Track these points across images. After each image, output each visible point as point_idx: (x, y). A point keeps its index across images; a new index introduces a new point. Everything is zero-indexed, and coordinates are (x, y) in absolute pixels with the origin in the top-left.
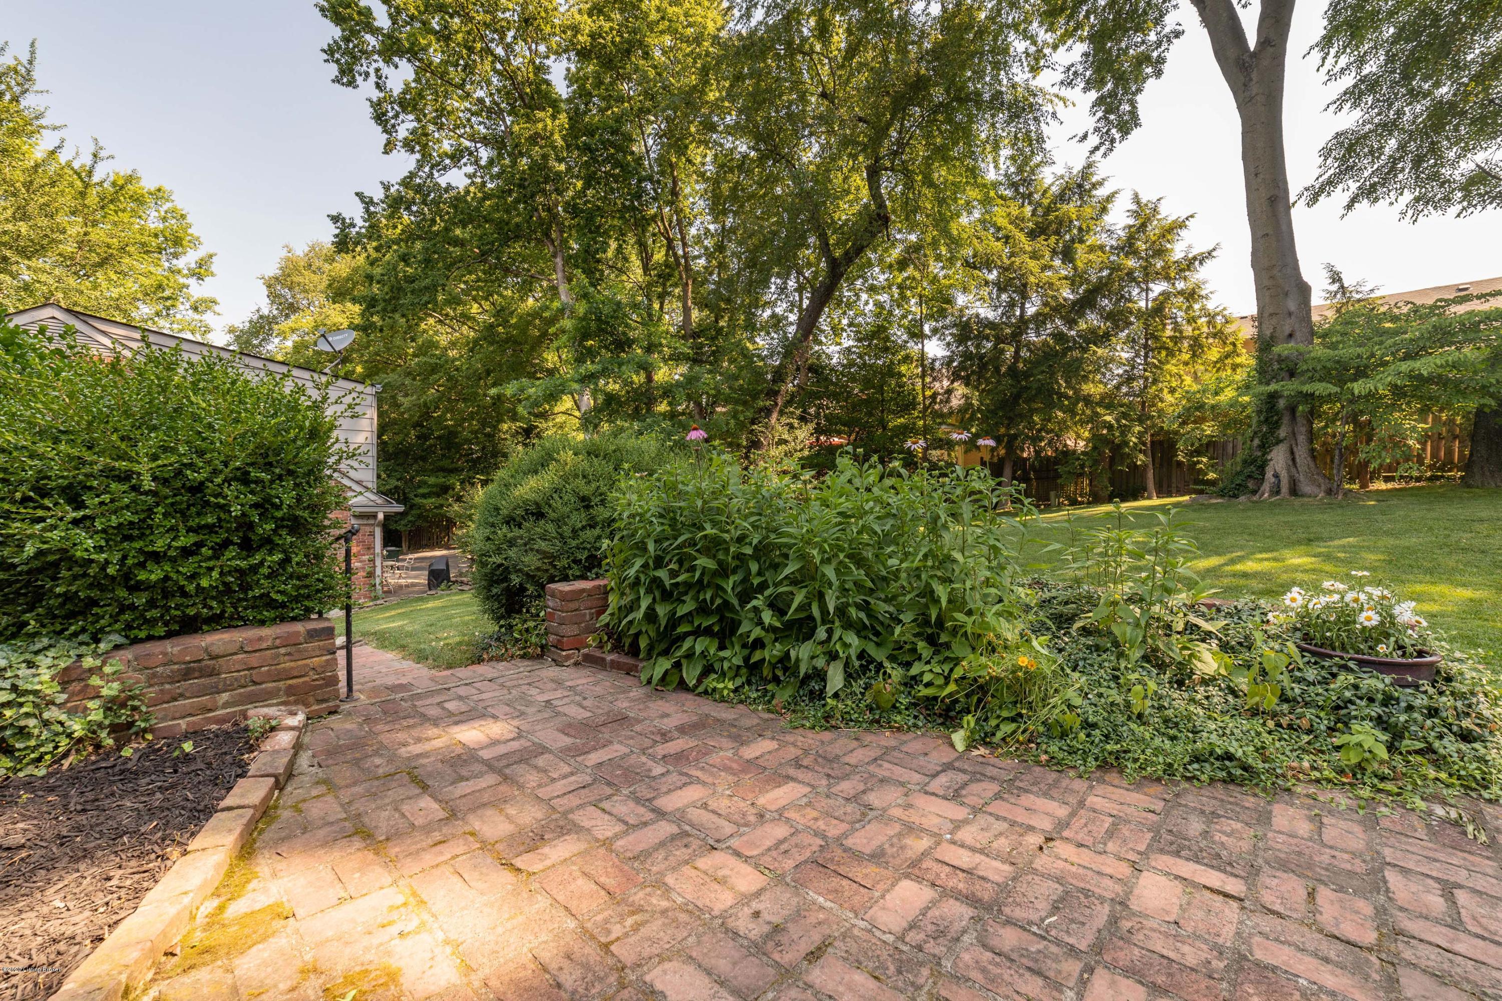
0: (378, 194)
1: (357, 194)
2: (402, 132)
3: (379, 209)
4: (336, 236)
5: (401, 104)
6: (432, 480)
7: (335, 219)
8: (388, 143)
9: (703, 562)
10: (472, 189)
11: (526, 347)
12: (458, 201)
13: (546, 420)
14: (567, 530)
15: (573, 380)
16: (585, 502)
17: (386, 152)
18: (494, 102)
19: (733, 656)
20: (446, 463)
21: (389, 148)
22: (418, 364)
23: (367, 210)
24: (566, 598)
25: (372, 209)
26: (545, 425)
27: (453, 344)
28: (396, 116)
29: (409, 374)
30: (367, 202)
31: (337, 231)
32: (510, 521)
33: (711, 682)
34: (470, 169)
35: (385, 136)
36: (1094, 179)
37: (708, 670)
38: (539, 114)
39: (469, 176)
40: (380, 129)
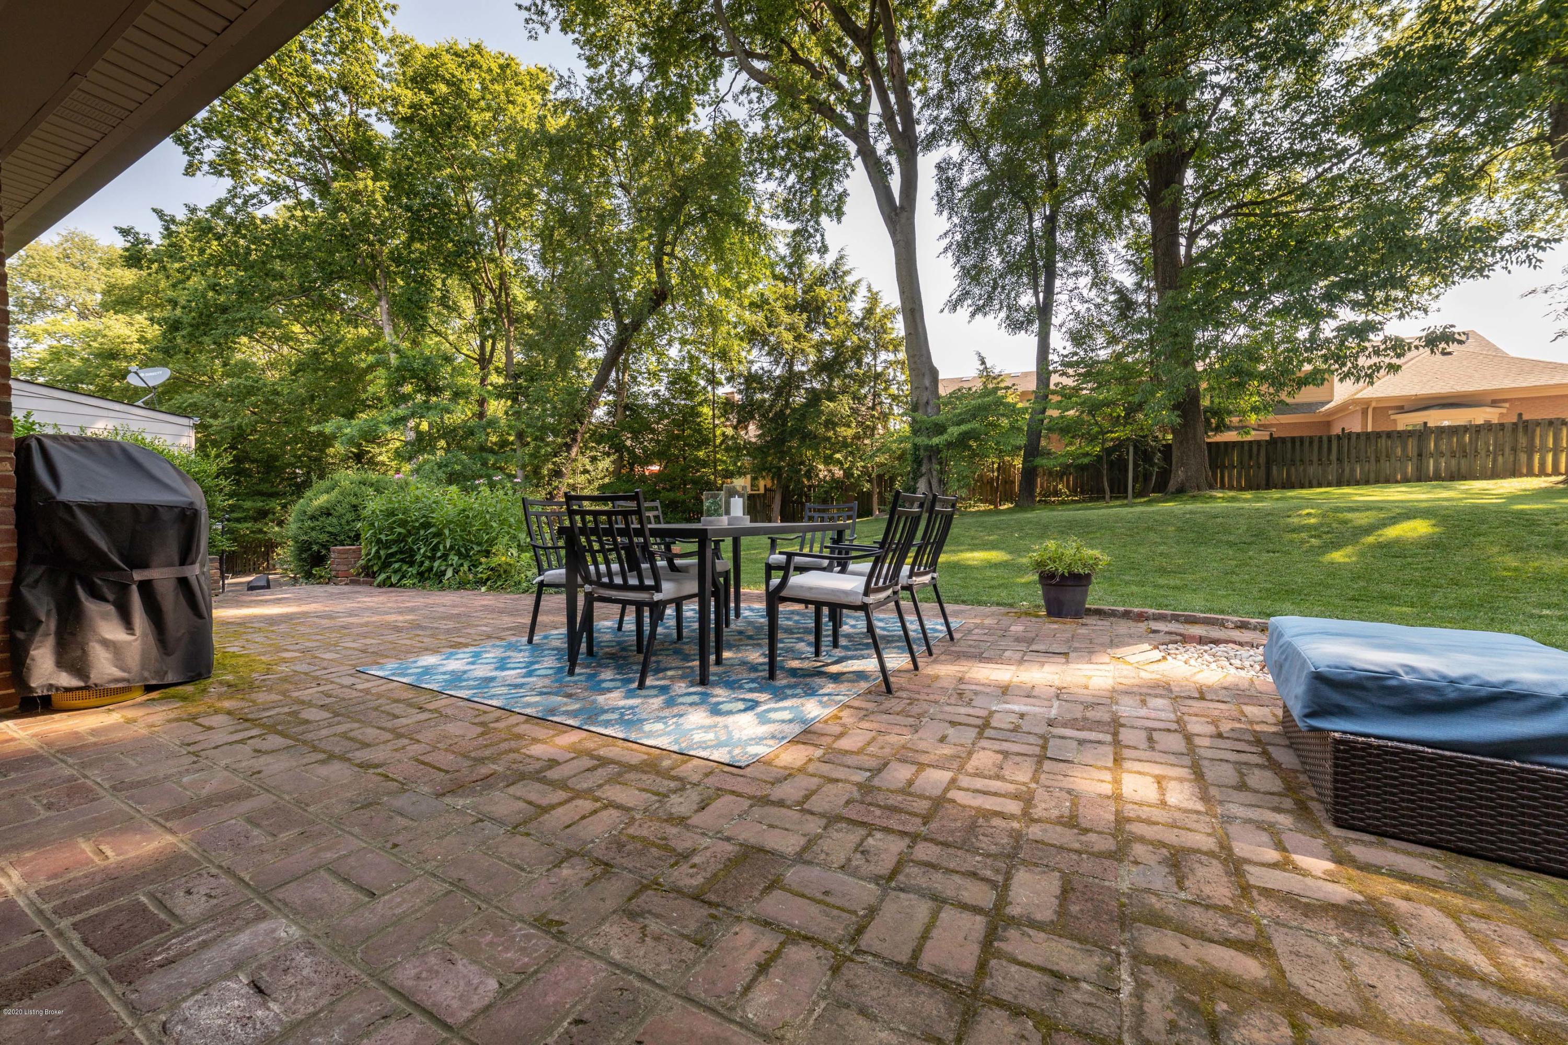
0: (181, 215)
1: (154, 210)
2: (209, 155)
3: (182, 229)
4: (127, 250)
5: (205, 129)
6: (248, 504)
7: (125, 232)
8: (190, 165)
9: (399, 530)
10: (292, 223)
11: (352, 377)
12: (278, 234)
13: (379, 445)
14: (343, 521)
15: (384, 423)
16: (355, 507)
17: (187, 173)
18: (313, 146)
19: (414, 570)
20: (265, 487)
21: (190, 170)
22: (230, 385)
23: (167, 229)
24: (339, 552)
25: (173, 227)
26: (377, 451)
27: (272, 365)
28: (201, 139)
29: (219, 395)
30: (168, 221)
31: (128, 245)
32: (313, 518)
33: (404, 582)
34: (290, 202)
35: (186, 158)
36: (845, 268)
37: (403, 577)
38: (360, 174)
39: (288, 208)
40: (181, 149)
